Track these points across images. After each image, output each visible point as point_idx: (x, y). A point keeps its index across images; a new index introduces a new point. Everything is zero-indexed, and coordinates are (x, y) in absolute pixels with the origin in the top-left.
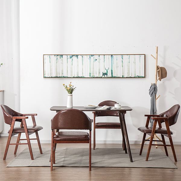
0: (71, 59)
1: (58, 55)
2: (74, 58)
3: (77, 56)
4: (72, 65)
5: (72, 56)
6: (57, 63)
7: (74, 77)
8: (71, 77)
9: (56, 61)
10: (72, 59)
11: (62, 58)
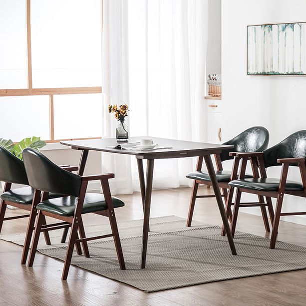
0: (285, 32)
1: (266, 25)
2: (289, 29)
3: (292, 24)
4: (285, 46)
5: (286, 26)
6: (264, 42)
7: (288, 74)
8: (283, 73)
9: (263, 38)
10: (286, 34)
11: (271, 31)
